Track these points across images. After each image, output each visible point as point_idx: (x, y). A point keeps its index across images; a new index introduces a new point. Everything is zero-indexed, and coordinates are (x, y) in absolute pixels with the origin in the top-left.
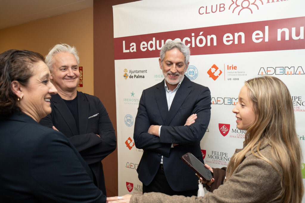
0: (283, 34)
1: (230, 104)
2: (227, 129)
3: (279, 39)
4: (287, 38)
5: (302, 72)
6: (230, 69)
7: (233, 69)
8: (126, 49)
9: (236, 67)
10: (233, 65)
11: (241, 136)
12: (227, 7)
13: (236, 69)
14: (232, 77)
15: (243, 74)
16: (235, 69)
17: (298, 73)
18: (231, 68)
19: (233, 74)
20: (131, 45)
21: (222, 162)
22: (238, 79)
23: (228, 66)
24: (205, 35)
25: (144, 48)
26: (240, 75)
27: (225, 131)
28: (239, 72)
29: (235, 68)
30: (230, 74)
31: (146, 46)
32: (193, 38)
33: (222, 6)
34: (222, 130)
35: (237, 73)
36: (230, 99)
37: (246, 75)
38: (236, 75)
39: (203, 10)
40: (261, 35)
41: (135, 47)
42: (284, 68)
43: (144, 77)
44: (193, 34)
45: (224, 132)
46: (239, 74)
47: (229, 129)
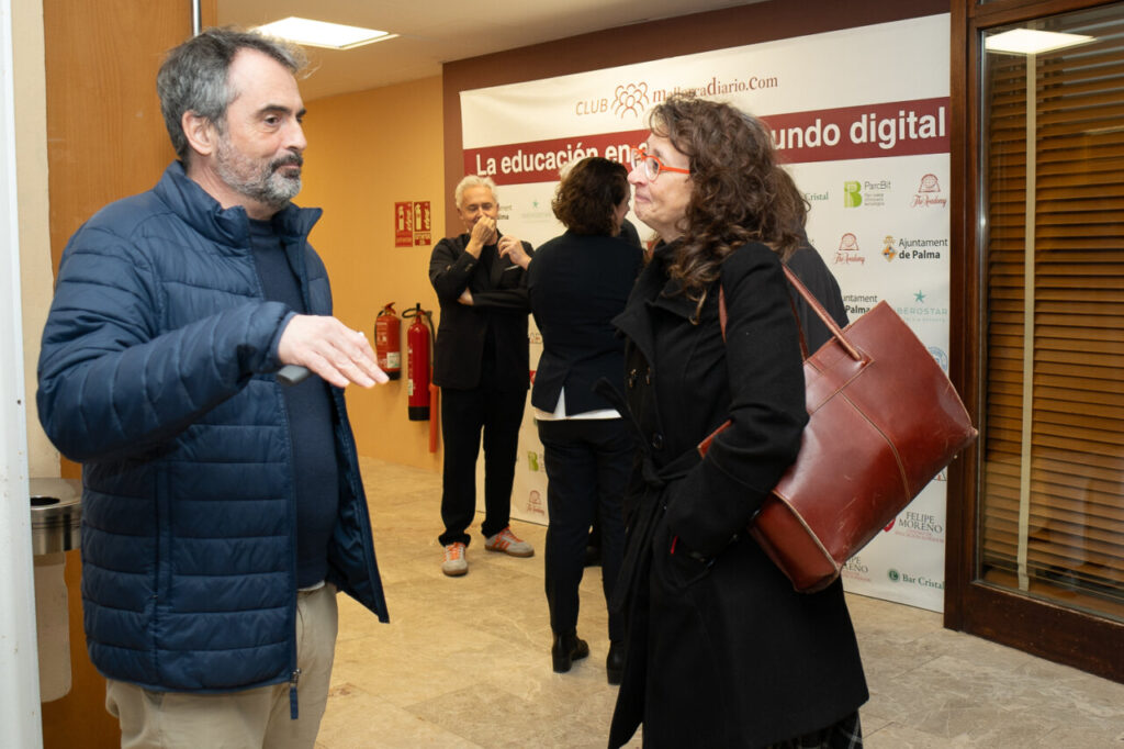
8: (482, 169)
12: (609, 105)
20: (489, 162)
24: (584, 148)
25: (506, 168)
31: (508, 164)
32: (570, 153)
33: (604, 108)
39: (581, 108)
41: (494, 166)
43: (507, 218)
44: (569, 147)
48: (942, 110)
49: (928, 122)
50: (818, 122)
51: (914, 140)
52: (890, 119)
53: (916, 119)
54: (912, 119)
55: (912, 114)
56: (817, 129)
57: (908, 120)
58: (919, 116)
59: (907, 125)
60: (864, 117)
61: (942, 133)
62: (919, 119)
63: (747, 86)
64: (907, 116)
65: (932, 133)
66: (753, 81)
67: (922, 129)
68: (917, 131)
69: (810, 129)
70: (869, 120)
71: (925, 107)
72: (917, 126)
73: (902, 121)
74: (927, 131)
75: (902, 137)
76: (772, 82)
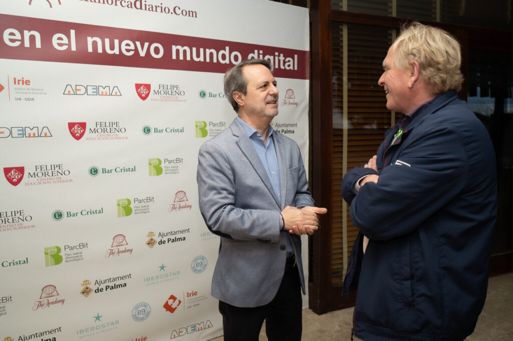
0: (95, 44)
1: (22, 136)
2: (19, 174)
3: (90, 50)
4: (100, 50)
5: (118, 94)
6: (19, 84)
7: (23, 84)
9: (29, 82)
10: (23, 78)
11: (45, 181)
13: (29, 84)
14: (23, 97)
15: (41, 92)
16: (27, 84)
17: (114, 94)
18: (21, 82)
19: (24, 91)
21: (14, 225)
22: (33, 99)
23: (15, 79)
26: (35, 93)
27: (16, 177)
28: (34, 89)
29: (27, 82)
30: (19, 91)
34: (10, 177)
35: (31, 91)
36: (21, 129)
37: (46, 94)
38: (30, 93)
40: (65, 41)
42: (97, 88)
45: (14, 180)
46: (34, 91)
47: (23, 174)
48: (296, 56)
49: (289, 61)
50: (227, 48)
51: (283, 69)
52: (270, 55)
53: (284, 58)
54: (282, 58)
55: (282, 55)
56: (227, 53)
57: (280, 58)
58: (285, 57)
59: (279, 61)
60: (256, 51)
61: (296, 69)
62: (285, 59)
63: (172, 11)
64: (279, 56)
65: (291, 68)
66: (177, 9)
67: (287, 64)
68: (284, 65)
69: (221, 52)
70: (259, 54)
71: (288, 53)
72: (284, 62)
73: (277, 58)
74: (289, 66)
75: (277, 67)
76: (192, 14)
